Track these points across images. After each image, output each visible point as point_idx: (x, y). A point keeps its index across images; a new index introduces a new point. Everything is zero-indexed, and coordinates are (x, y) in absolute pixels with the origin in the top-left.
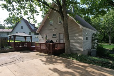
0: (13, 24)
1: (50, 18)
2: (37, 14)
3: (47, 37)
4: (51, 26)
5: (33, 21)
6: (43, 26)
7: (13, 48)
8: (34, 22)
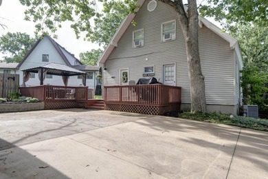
0: (17, 52)
1: (138, 27)
2: (96, 20)
3: (127, 76)
4: (140, 47)
5: (87, 36)
6: (115, 47)
7: (40, 101)
8: (89, 38)
